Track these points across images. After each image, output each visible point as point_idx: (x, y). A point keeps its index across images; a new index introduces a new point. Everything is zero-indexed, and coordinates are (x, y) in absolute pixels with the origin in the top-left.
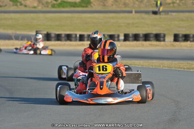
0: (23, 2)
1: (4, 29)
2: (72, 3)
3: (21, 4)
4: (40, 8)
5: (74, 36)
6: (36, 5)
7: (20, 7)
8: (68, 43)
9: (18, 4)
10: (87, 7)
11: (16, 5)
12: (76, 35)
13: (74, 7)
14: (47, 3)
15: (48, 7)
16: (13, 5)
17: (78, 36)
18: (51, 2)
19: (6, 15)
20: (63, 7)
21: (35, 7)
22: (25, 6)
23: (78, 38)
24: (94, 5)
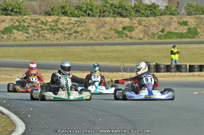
0: (128, 34)
1: (110, 61)
2: (179, 33)
3: (127, 36)
4: (146, 40)
5: (184, 67)
6: (141, 36)
7: (126, 39)
8: (178, 73)
9: (124, 36)
10: (194, 38)
11: (122, 37)
12: (186, 66)
13: (181, 38)
14: (153, 34)
15: (154, 38)
16: (119, 37)
17: (188, 67)
18: (157, 33)
19: (112, 48)
20: (170, 38)
21: (141, 39)
22: (131, 38)
23: (188, 69)
24: (202, 35)
